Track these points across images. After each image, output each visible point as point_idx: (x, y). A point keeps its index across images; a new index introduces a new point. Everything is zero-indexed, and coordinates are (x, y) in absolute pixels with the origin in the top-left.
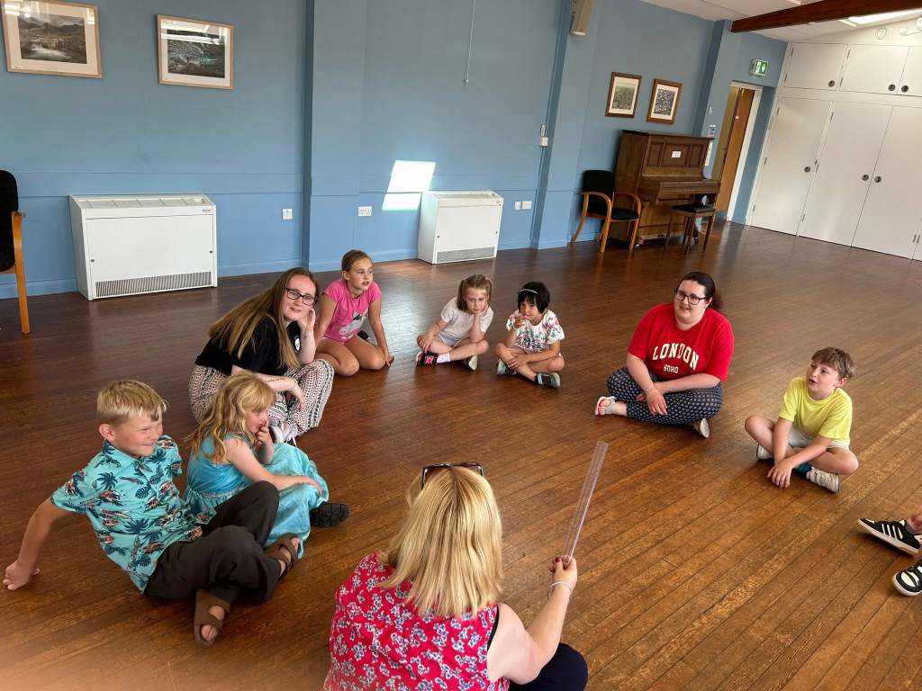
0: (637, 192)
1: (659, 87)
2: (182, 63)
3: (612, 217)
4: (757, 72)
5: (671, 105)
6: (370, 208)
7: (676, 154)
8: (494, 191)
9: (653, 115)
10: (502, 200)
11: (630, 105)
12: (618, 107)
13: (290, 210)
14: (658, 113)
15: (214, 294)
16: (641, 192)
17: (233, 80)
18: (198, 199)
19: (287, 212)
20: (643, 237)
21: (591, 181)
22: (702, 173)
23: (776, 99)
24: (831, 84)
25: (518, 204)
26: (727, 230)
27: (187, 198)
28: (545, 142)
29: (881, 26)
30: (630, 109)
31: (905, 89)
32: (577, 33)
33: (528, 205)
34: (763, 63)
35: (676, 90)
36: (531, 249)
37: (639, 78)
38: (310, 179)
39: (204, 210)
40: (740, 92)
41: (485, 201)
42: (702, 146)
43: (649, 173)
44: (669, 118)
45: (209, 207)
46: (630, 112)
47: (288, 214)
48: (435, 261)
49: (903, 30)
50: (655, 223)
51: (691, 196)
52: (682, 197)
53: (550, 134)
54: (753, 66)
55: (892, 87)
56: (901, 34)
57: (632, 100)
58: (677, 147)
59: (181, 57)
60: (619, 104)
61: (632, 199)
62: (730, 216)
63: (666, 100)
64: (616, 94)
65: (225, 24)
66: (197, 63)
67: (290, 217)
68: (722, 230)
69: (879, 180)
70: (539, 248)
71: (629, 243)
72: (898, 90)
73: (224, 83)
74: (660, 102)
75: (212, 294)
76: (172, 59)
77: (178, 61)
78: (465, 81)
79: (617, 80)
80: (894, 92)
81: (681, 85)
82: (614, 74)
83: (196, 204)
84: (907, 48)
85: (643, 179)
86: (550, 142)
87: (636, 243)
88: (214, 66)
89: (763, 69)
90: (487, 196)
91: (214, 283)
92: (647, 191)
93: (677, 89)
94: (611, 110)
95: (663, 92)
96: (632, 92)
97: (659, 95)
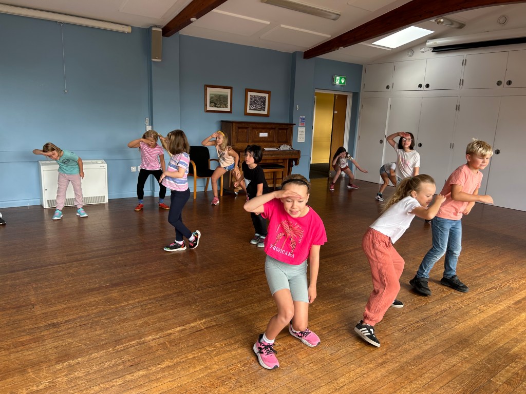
1: (250, 93)
4: (338, 83)
5: (265, 105)
7: (263, 135)
9: (249, 111)
11: (226, 105)
12: (215, 106)
14: (254, 110)
24: (388, 87)
29: (410, 48)
31: (428, 86)
34: (341, 79)
35: (267, 95)
37: (230, 88)
40: (335, 97)
44: (266, 112)
46: (228, 110)
49: (422, 49)
53: (151, 124)
54: (333, 80)
55: (420, 86)
56: (421, 52)
57: (227, 101)
63: (259, 103)
64: (211, 98)
69: (420, 145)
74: (253, 103)
79: (209, 89)
80: (422, 89)
81: (270, 92)
84: (425, 61)
89: (343, 81)
94: (209, 108)
95: (255, 97)
96: (225, 98)
97: (251, 99)
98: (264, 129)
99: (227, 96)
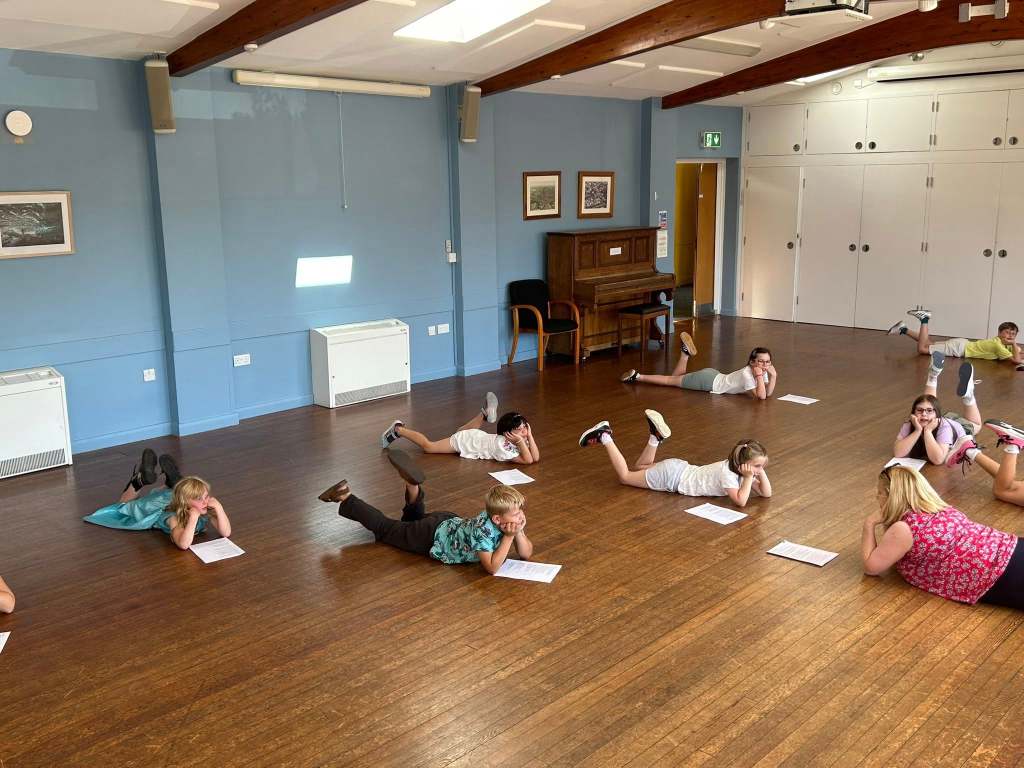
0: (573, 299)
1: (586, 179)
2: (17, 235)
3: (545, 331)
4: (709, 144)
5: (606, 197)
6: (248, 356)
7: (615, 251)
8: (399, 318)
9: (584, 211)
10: (407, 327)
11: (552, 203)
12: (538, 208)
13: (152, 371)
14: (591, 207)
15: (70, 472)
16: (577, 299)
17: (74, 245)
18: (44, 373)
19: (149, 373)
20: (592, 349)
21: (518, 293)
22: (654, 267)
23: (742, 171)
24: (796, 148)
25: (432, 330)
26: (717, 325)
27: (30, 373)
28: (452, 258)
29: (834, 81)
30: (553, 208)
31: (873, 145)
32: (466, 140)
33: (445, 328)
34: (714, 136)
35: (608, 180)
36: (457, 377)
37: (558, 173)
38: (171, 334)
39: (51, 384)
40: (698, 168)
41: (388, 331)
42: (648, 237)
43: (585, 276)
44: (607, 210)
45: (58, 380)
46: (555, 211)
47: (150, 375)
48: (333, 404)
49: (857, 83)
50: (604, 331)
51: (646, 294)
52: (635, 297)
53: (456, 249)
54: (702, 140)
55: (859, 145)
57: (554, 198)
58: (614, 244)
59: (16, 230)
60: (537, 205)
61: (569, 308)
62: (717, 307)
63: (598, 194)
64: (532, 194)
65: (61, 190)
66: (33, 233)
67: (153, 378)
68: (711, 326)
69: (866, 248)
70: (466, 375)
71: (572, 358)
72: (866, 147)
73: (65, 248)
74: (589, 196)
75: (68, 472)
76: (5, 233)
77: (13, 234)
78: (343, 207)
79: (530, 179)
80: (862, 150)
81: (613, 173)
82: (526, 175)
83: (41, 378)
84: (866, 102)
85: (576, 283)
86: (459, 257)
87: (581, 358)
88: (51, 233)
89: (716, 140)
90: (390, 326)
91: (69, 460)
92: (584, 297)
93: (609, 178)
94: (530, 213)
95: (593, 184)
96: (552, 190)
97: (587, 189)
98: (614, 241)
99: (554, 188)
